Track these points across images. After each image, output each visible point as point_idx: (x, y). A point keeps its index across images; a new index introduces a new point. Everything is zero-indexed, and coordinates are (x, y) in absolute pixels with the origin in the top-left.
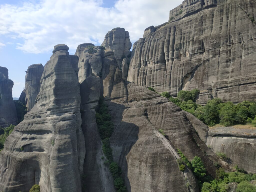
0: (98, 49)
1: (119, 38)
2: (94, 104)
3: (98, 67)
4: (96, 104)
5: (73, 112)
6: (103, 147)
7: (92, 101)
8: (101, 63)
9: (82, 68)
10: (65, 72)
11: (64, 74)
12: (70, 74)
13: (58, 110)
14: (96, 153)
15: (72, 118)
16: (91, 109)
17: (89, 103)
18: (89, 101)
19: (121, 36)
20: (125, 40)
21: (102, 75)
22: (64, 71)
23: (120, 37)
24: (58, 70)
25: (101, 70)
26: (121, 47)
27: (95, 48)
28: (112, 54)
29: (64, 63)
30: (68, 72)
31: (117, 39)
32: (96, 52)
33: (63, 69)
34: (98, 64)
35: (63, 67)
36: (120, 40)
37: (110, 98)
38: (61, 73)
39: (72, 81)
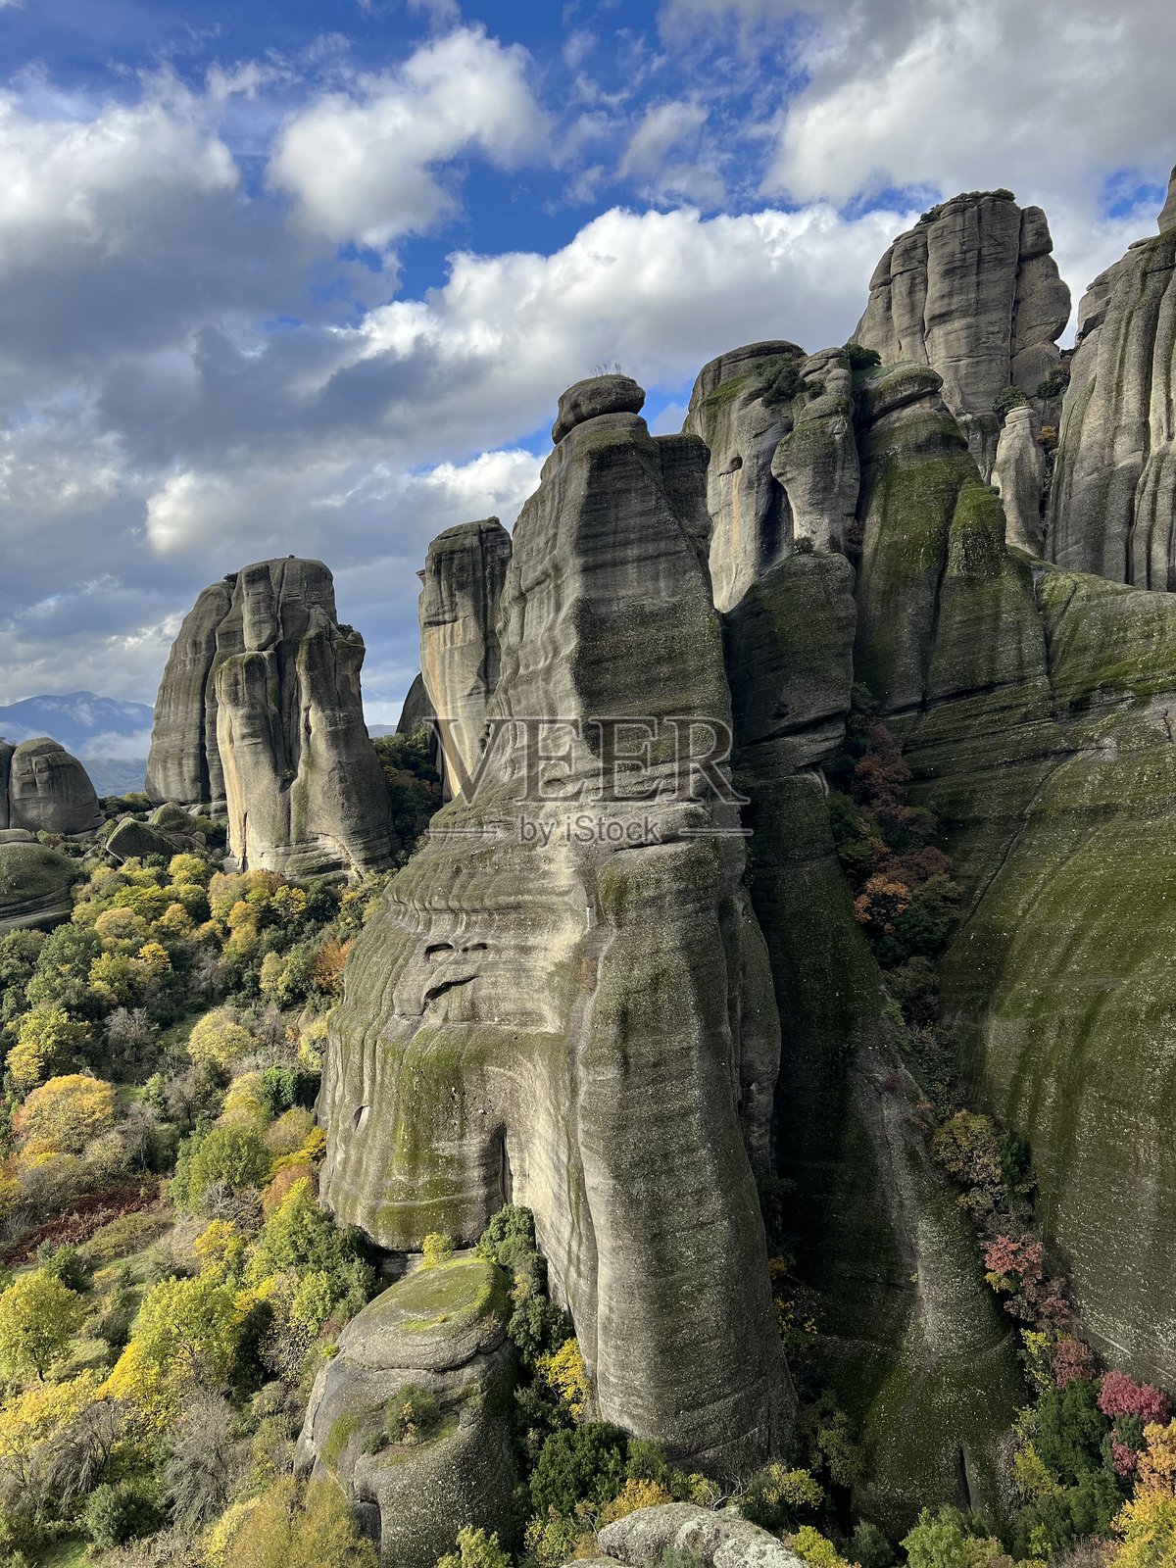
0: (829, 372)
1: (975, 268)
2: (817, 736)
3: (837, 489)
4: (828, 739)
7: (801, 720)
8: (856, 463)
9: (729, 514)
10: (632, 552)
11: (624, 562)
12: (658, 556)
17: (787, 734)
18: (785, 722)
19: (984, 251)
20: (1018, 276)
22: (626, 544)
23: (980, 261)
24: (590, 545)
25: (854, 510)
26: (993, 333)
27: (807, 369)
28: (929, 389)
29: (620, 491)
30: (651, 549)
31: (961, 278)
32: (815, 396)
33: (615, 532)
34: (834, 471)
35: (617, 519)
36: (979, 284)
37: (925, 694)
38: (609, 556)
39: (674, 600)
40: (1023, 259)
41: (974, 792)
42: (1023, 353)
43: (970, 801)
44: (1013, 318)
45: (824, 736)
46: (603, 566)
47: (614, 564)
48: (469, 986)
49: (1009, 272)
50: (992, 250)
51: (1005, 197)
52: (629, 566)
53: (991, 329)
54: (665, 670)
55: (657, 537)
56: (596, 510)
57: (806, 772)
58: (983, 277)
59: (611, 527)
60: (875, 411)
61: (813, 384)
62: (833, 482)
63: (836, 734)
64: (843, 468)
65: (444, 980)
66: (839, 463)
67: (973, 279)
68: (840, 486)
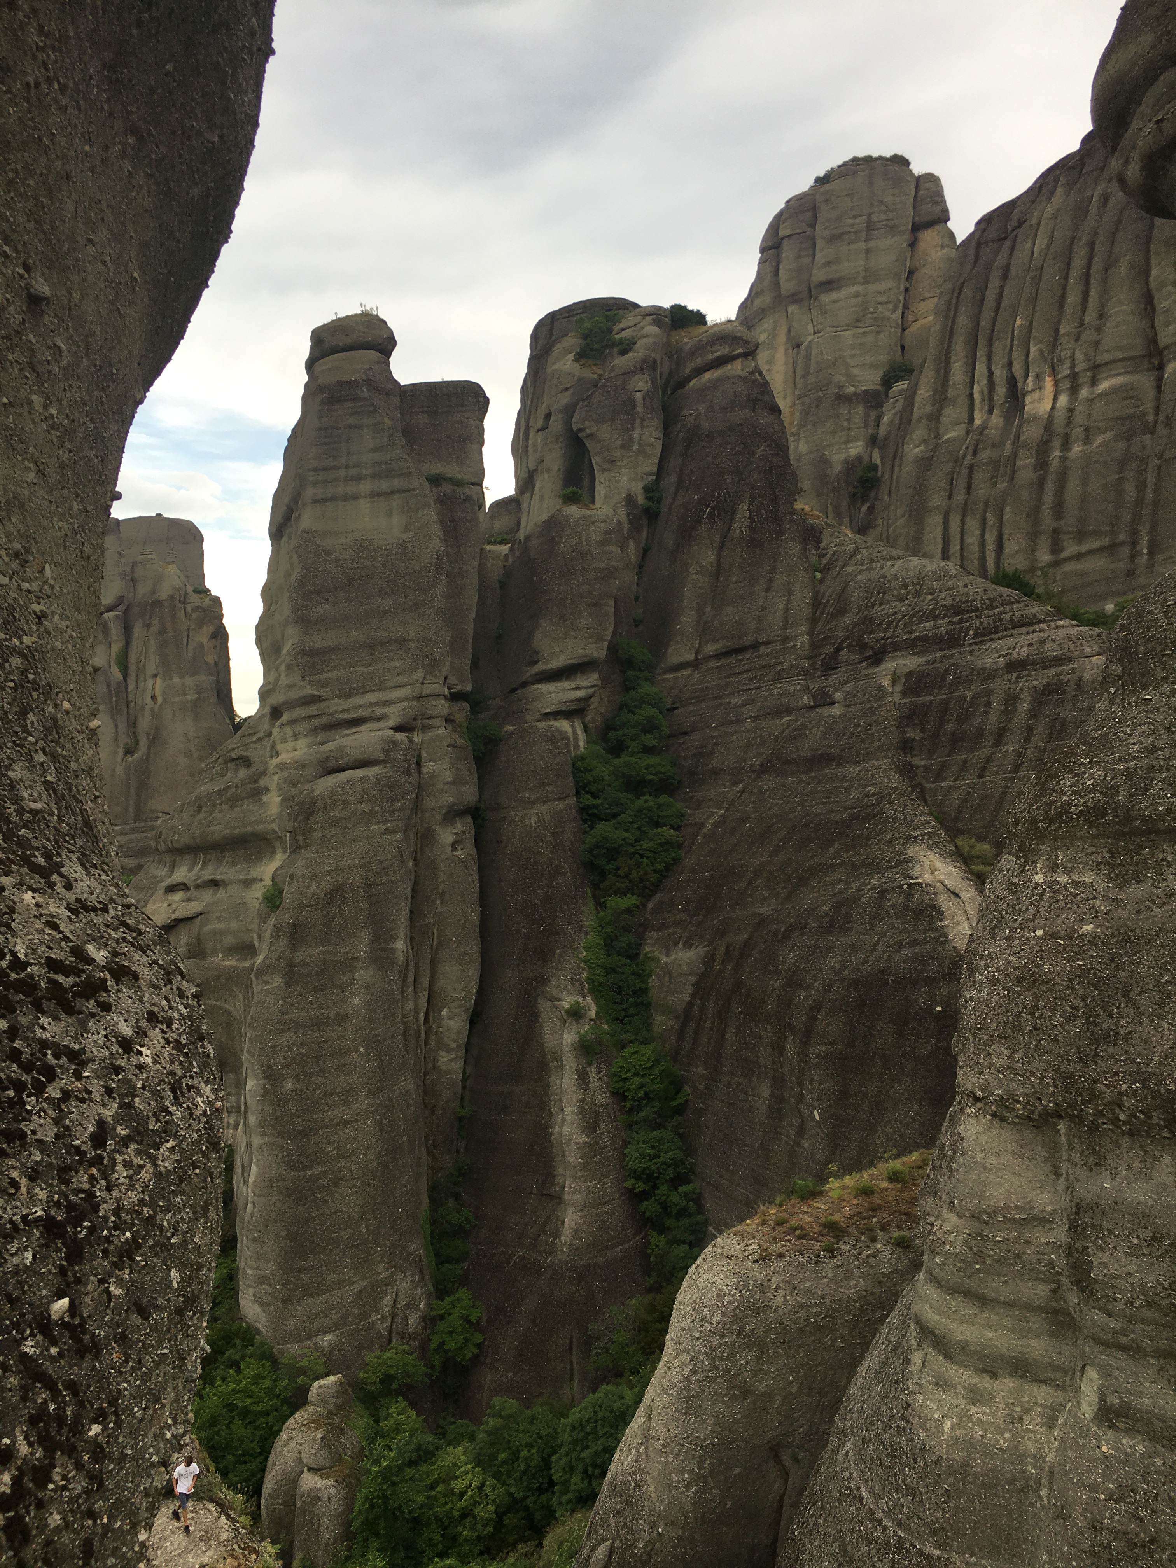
1: (864, 234)
2: (566, 685)
3: (635, 447)
4: (577, 688)
5: (391, 723)
6: (587, 949)
7: (550, 666)
8: (658, 422)
10: (365, 487)
11: (356, 497)
12: (393, 492)
13: (312, 710)
14: (543, 981)
15: (382, 756)
16: (547, 716)
17: (540, 681)
18: (536, 669)
19: (875, 218)
20: (913, 245)
21: (659, 501)
22: (358, 479)
23: (870, 227)
24: (320, 478)
25: (655, 470)
26: (880, 303)
27: (622, 325)
28: (740, 351)
29: (350, 427)
30: (384, 485)
31: (849, 244)
32: (623, 352)
33: (347, 467)
34: (633, 429)
35: (349, 453)
36: (868, 251)
37: (697, 653)
38: (341, 489)
39: (404, 536)
40: (917, 228)
41: (716, 744)
42: (916, 326)
43: (711, 753)
44: (907, 290)
45: (573, 686)
46: (333, 499)
47: (346, 498)
48: (197, 921)
49: (903, 241)
50: (883, 217)
51: (901, 161)
52: (362, 501)
53: (880, 299)
54: (386, 603)
55: (389, 474)
56: (326, 444)
57: (555, 719)
58: (871, 244)
59: (343, 460)
60: (687, 371)
61: (621, 342)
62: (631, 439)
63: (585, 683)
64: (642, 426)
65: (173, 917)
66: (638, 421)
67: (863, 245)
68: (640, 444)
